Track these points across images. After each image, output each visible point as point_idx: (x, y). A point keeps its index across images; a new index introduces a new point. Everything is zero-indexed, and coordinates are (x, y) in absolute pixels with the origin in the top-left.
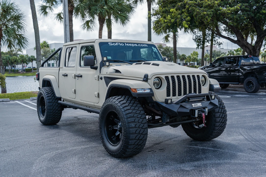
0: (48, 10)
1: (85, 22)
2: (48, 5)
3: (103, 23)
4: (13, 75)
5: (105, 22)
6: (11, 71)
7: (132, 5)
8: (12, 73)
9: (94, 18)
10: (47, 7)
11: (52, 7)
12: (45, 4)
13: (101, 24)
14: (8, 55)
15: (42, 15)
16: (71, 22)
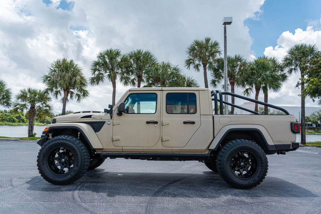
0: (216, 83)
1: (245, 90)
2: (216, 80)
3: (259, 90)
5: (261, 89)
7: (287, 74)
9: (252, 87)
10: (216, 81)
11: (220, 80)
12: (214, 79)
13: (257, 91)
15: (212, 87)
16: (233, 91)
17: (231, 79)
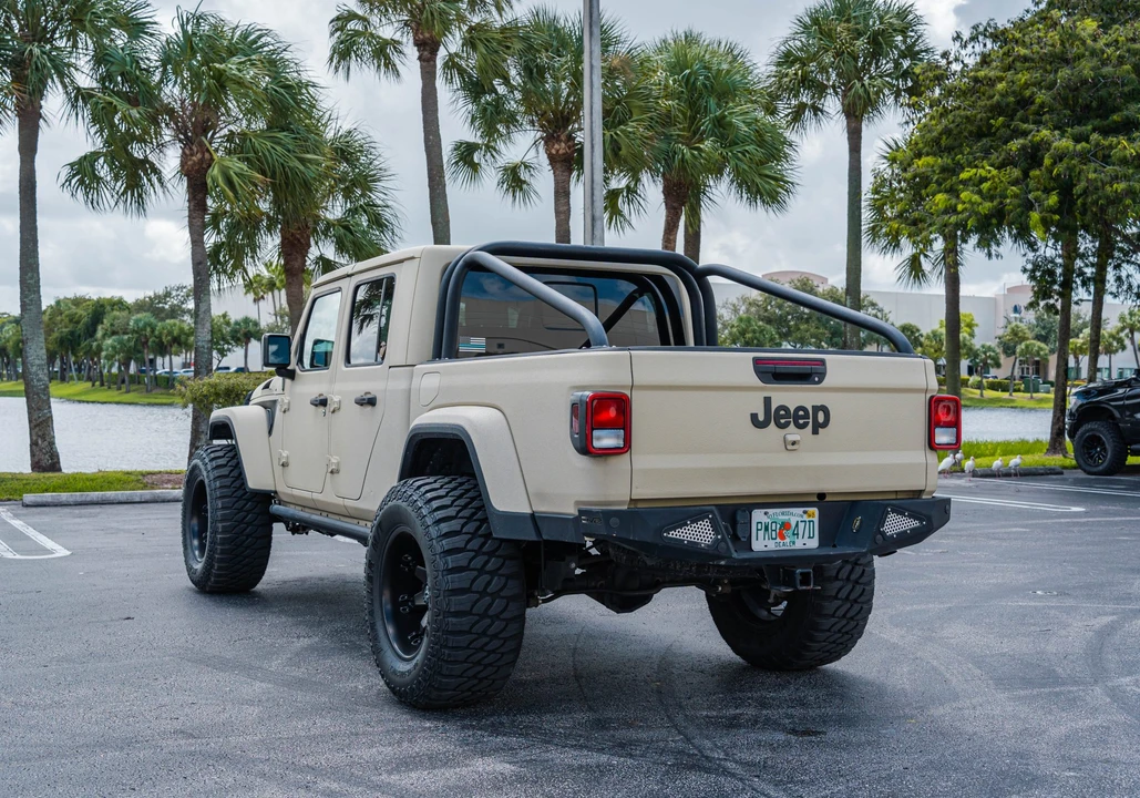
4: (164, 401)
6: (154, 383)
8: (159, 391)
14: (144, 316)
15: (462, 179)
17: (558, 140)
